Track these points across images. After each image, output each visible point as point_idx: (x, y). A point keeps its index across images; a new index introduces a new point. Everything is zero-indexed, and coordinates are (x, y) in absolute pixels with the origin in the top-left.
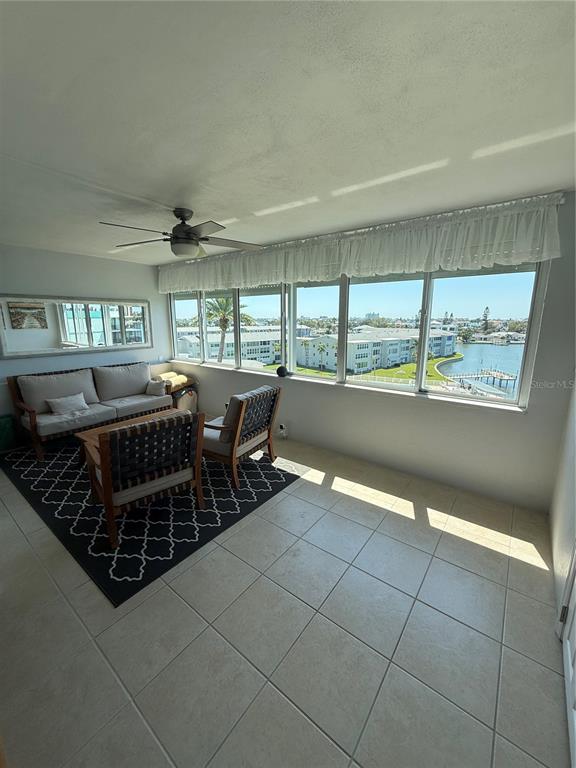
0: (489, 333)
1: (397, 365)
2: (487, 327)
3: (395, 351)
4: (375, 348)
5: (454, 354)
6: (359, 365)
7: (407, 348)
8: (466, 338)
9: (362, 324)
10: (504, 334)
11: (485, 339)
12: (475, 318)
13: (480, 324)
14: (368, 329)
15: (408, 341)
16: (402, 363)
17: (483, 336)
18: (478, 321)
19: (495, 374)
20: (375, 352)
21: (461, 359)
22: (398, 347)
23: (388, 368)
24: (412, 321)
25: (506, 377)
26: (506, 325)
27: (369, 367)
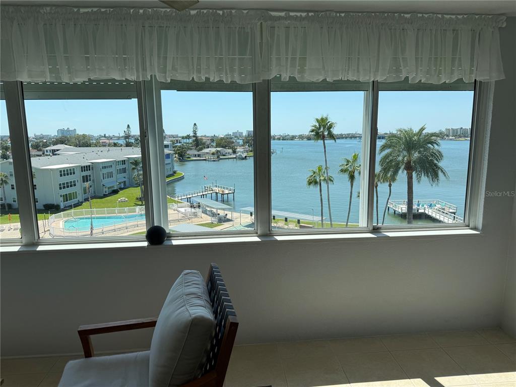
0: (201, 149)
1: (115, 192)
2: (198, 143)
3: (110, 175)
4: (85, 173)
5: (175, 172)
6: (66, 198)
7: (124, 170)
8: (182, 156)
9: (55, 143)
10: (213, 150)
11: (199, 156)
12: (185, 135)
13: (191, 141)
14: (67, 150)
15: (124, 162)
16: (121, 189)
17: (197, 153)
18: (188, 137)
19: (217, 189)
20: (85, 179)
21: (182, 178)
22: (113, 170)
23: (105, 196)
24: (119, 138)
25: (227, 192)
26: (212, 140)
27: (80, 198)
